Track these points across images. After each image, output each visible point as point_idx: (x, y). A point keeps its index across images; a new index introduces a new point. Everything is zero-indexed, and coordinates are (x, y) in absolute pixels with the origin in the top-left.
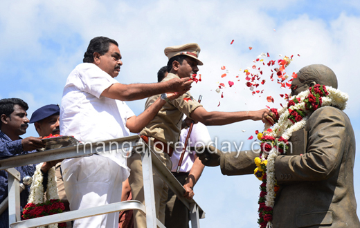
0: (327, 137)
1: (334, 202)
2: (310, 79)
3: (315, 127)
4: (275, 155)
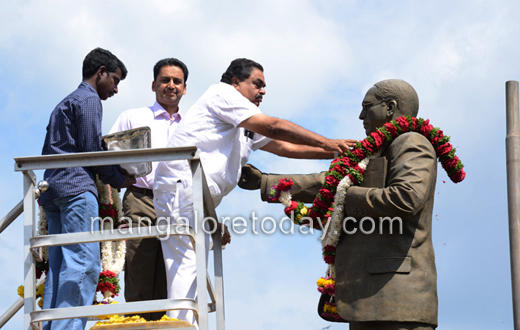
0: (415, 170)
1: (413, 247)
2: (389, 97)
3: (399, 156)
4: (348, 185)
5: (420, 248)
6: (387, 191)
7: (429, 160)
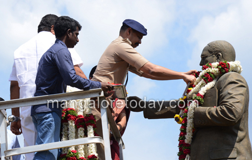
0: (236, 95)
1: (237, 142)
2: (217, 51)
3: (225, 87)
4: (195, 106)
5: (242, 142)
6: (218, 108)
7: (243, 88)
